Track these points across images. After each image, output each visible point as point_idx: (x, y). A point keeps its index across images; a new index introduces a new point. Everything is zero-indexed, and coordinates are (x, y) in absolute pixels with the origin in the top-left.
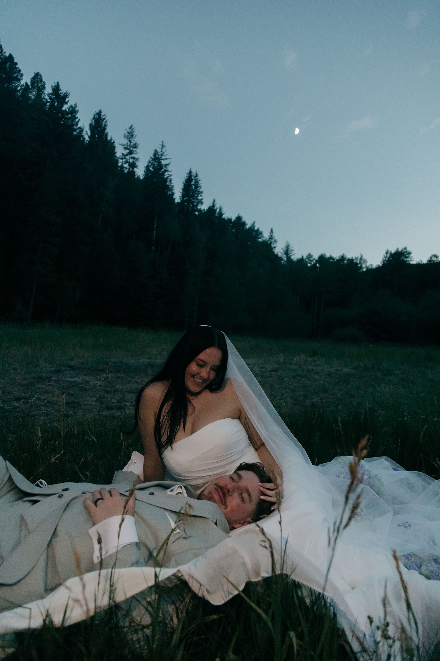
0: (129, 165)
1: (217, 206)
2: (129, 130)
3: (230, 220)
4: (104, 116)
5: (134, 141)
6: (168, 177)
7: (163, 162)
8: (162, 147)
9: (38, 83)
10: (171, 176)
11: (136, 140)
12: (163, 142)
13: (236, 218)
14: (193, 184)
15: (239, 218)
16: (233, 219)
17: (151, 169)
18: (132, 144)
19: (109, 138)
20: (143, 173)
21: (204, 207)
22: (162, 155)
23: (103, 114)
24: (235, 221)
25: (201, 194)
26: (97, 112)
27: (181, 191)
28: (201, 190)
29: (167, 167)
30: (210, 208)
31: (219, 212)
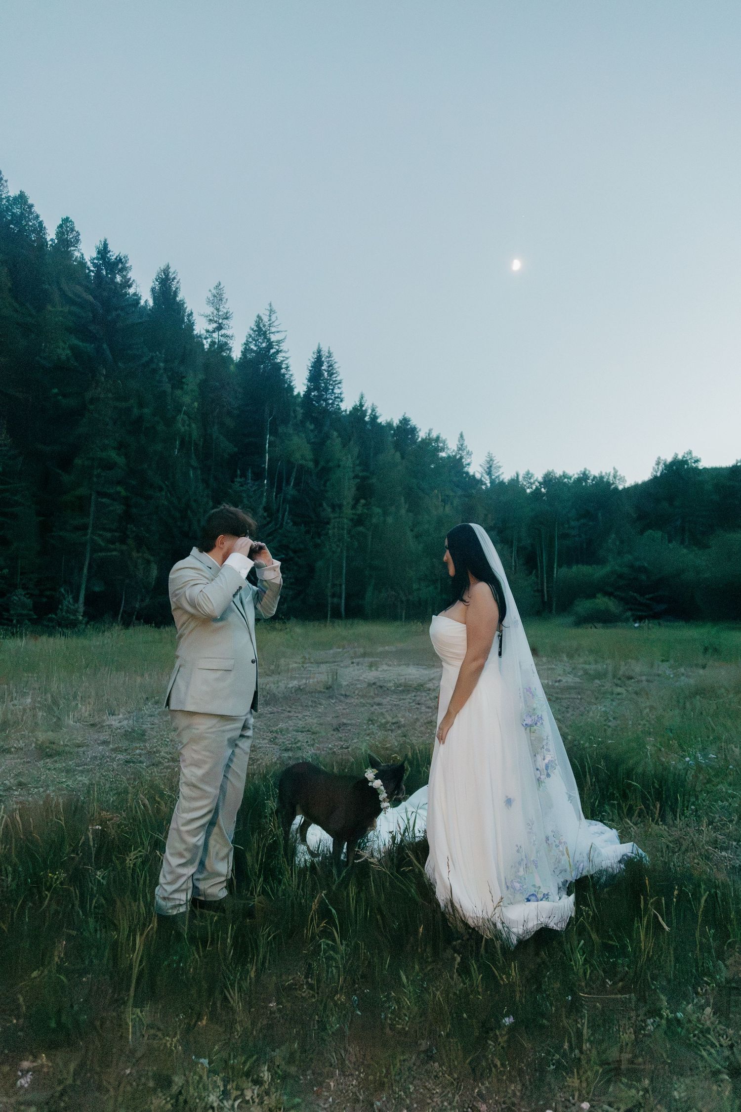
1: (368, 405)
2: (214, 291)
3: (389, 425)
4: (174, 273)
5: (224, 307)
6: (282, 361)
7: (273, 338)
8: (270, 313)
9: (67, 234)
10: (287, 358)
11: (226, 306)
12: (270, 306)
13: (401, 422)
14: (324, 370)
15: (405, 421)
16: (396, 423)
17: (253, 347)
18: (220, 313)
20: (240, 354)
21: (347, 406)
22: (270, 327)
23: (172, 270)
24: (398, 427)
25: (339, 385)
26: (162, 269)
27: (306, 382)
28: (338, 378)
29: (280, 345)
30: (355, 409)
31: (371, 414)
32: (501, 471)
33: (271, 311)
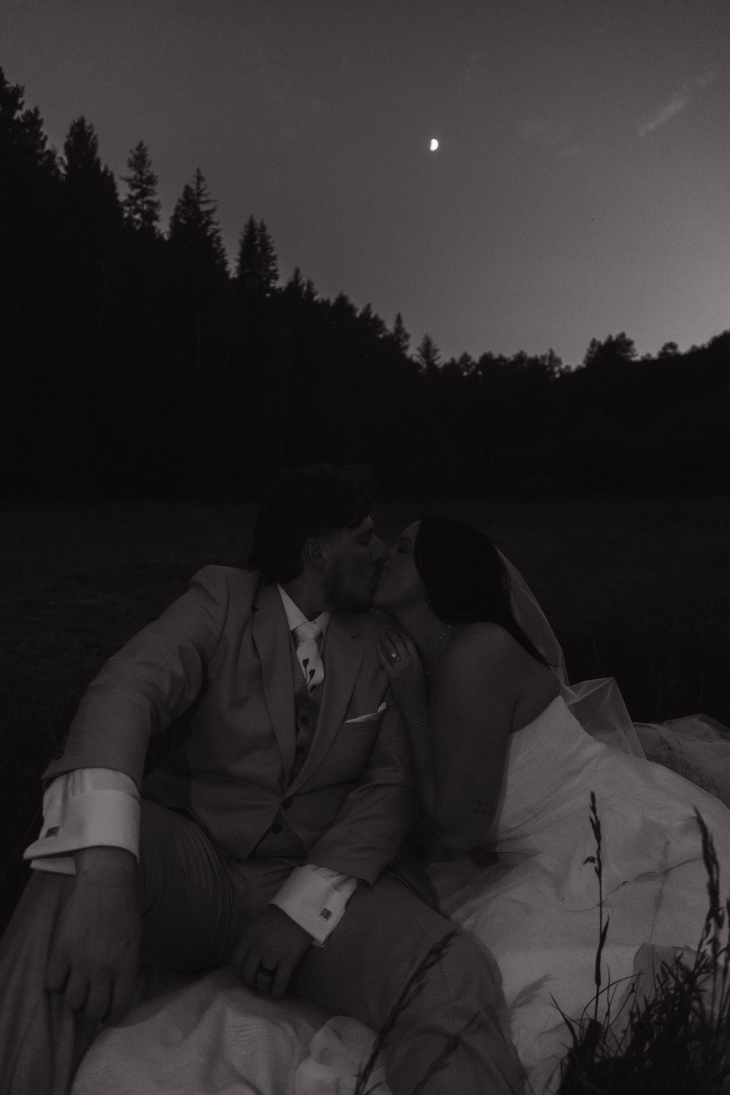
0: (143, 216)
1: (304, 280)
2: (136, 152)
3: (326, 303)
4: (90, 127)
5: (147, 171)
6: (212, 235)
7: (203, 208)
8: (198, 181)
10: (217, 231)
11: (151, 169)
12: (198, 171)
13: (337, 300)
14: (257, 244)
15: (342, 300)
16: (333, 301)
17: (182, 220)
18: (144, 177)
19: (102, 169)
20: (168, 229)
21: (280, 284)
22: (199, 195)
23: (87, 124)
24: (335, 305)
25: (274, 262)
26: (76, 121)
27: (238, 257)
28: (273, 254)
29: (212, 216)
30: (290, 285)
31: (307, 290)
32: (439, 354)
33: (200, 179)
